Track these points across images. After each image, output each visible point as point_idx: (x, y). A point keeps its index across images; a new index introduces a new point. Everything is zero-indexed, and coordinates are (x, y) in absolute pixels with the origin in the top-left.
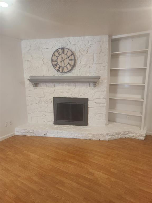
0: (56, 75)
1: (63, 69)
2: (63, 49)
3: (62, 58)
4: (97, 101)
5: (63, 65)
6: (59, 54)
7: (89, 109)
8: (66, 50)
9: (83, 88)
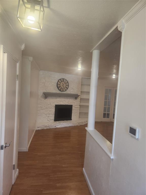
0: (58, 92)
1: (63, 89)
2: (63, 79)
3: (62, 83)
4: (76, 106)
5: (63, 88)
6: (61, 82)
7: (73, 111)
8: (65, 80)
9: (71, 100)
